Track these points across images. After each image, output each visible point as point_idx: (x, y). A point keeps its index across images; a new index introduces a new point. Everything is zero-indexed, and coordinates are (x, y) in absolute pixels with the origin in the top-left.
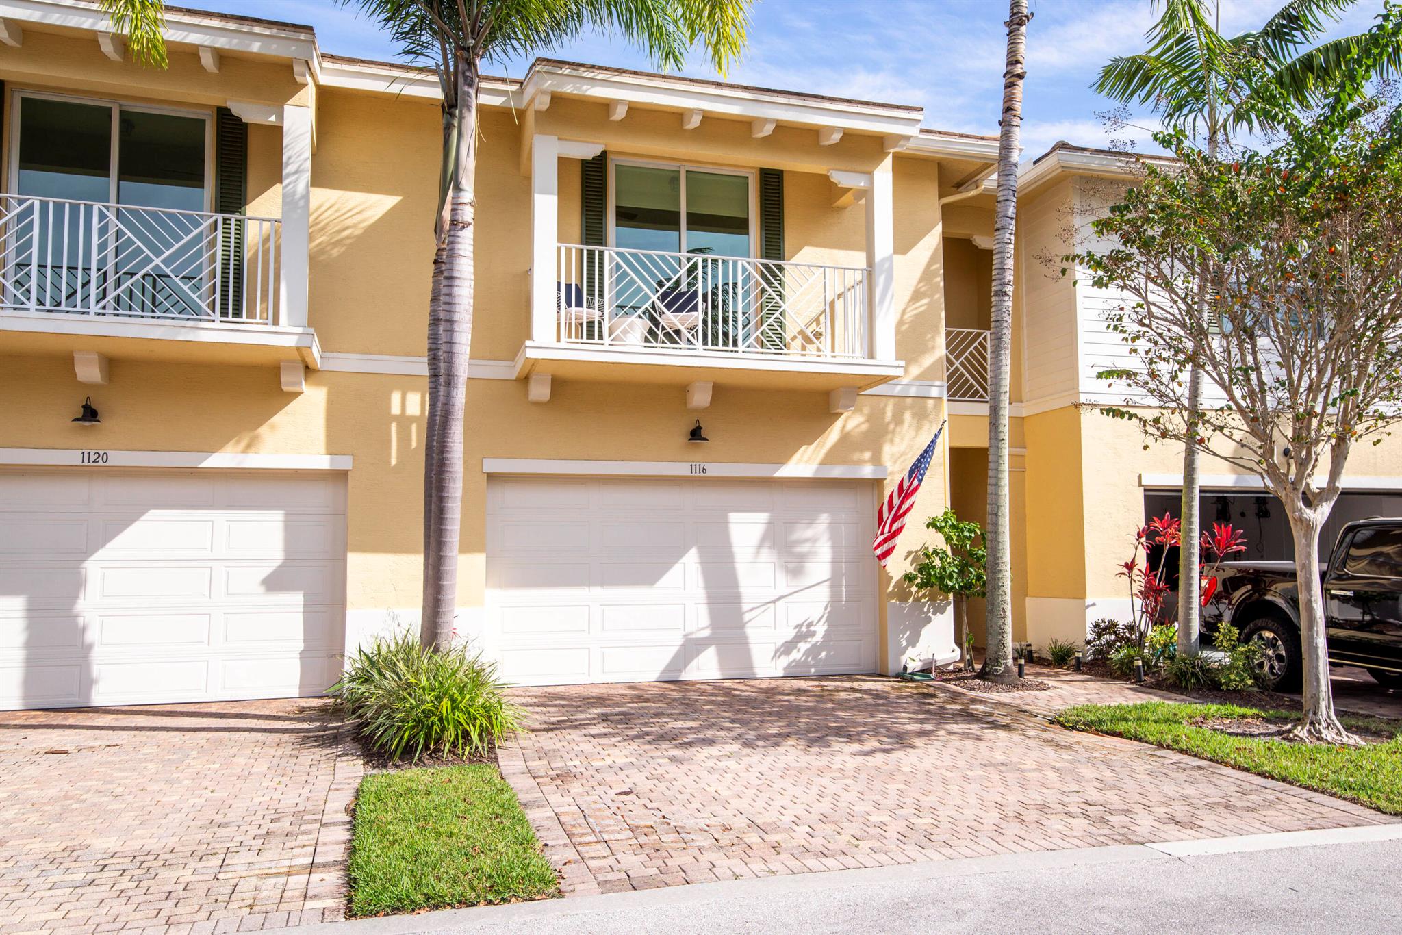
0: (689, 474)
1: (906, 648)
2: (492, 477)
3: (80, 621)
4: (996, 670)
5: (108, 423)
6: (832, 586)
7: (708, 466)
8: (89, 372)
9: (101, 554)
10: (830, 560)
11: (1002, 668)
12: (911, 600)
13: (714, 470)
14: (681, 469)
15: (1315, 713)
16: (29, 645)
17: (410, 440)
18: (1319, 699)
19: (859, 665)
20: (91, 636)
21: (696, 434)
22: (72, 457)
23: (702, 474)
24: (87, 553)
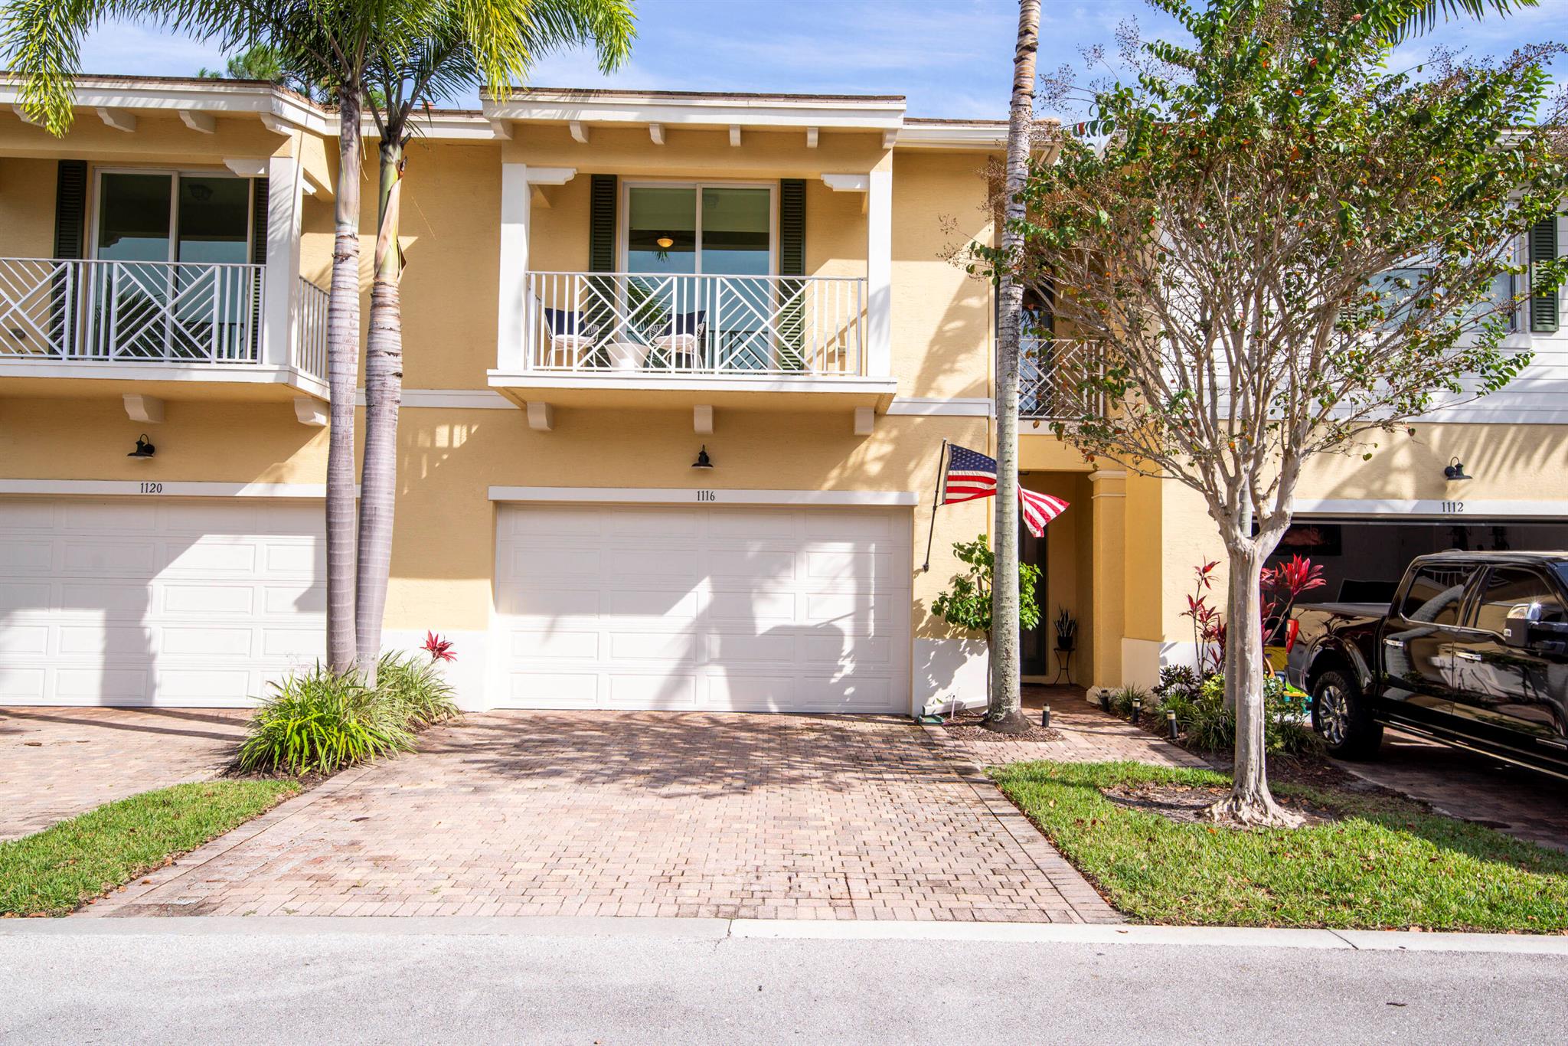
0: (696, 501)
1: (936, 689)
2: (499, 505)
3: (147, 632)
4: (997, 717)
5: (161, 458)
6: (855, 620)
7: (716, 493)
8: (137, 412)
9: (165, 573)
10: (854, 592)
11: (1003, 715)
12: (948, 636)
13: (723, 496)
14: (689, 496)
15: (1241, 786)
16: (106, 652)
17: (420, 470)
18: (1246, 768)
19: (887, 704)
20: (155, 646)
21: (704, 460)
22: (132, 488)
23: (709, 501)
24: (153, 573)
